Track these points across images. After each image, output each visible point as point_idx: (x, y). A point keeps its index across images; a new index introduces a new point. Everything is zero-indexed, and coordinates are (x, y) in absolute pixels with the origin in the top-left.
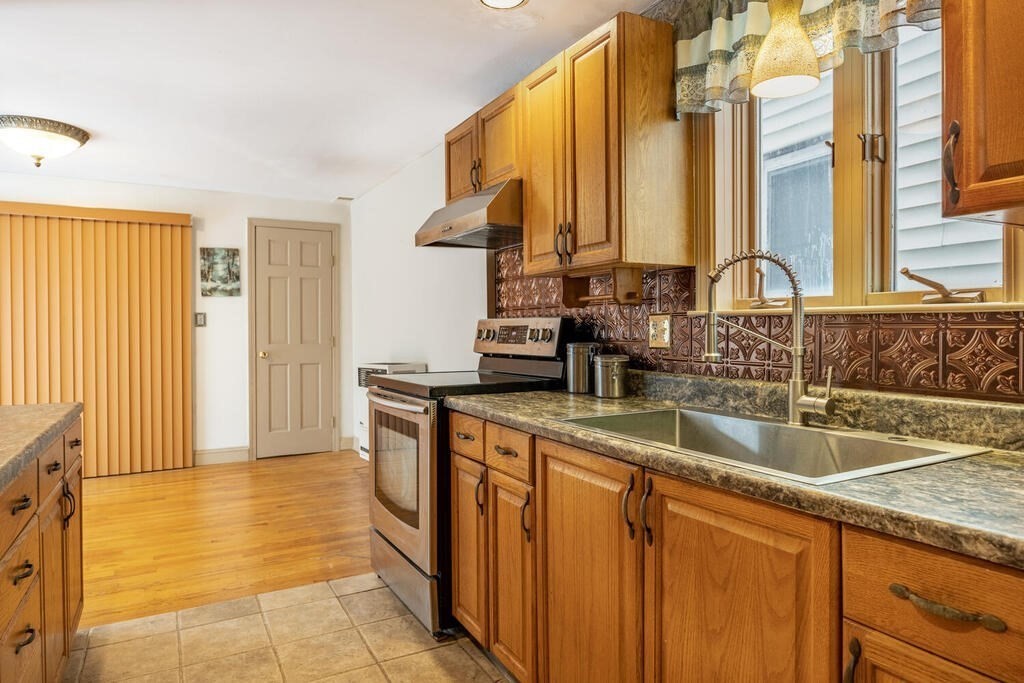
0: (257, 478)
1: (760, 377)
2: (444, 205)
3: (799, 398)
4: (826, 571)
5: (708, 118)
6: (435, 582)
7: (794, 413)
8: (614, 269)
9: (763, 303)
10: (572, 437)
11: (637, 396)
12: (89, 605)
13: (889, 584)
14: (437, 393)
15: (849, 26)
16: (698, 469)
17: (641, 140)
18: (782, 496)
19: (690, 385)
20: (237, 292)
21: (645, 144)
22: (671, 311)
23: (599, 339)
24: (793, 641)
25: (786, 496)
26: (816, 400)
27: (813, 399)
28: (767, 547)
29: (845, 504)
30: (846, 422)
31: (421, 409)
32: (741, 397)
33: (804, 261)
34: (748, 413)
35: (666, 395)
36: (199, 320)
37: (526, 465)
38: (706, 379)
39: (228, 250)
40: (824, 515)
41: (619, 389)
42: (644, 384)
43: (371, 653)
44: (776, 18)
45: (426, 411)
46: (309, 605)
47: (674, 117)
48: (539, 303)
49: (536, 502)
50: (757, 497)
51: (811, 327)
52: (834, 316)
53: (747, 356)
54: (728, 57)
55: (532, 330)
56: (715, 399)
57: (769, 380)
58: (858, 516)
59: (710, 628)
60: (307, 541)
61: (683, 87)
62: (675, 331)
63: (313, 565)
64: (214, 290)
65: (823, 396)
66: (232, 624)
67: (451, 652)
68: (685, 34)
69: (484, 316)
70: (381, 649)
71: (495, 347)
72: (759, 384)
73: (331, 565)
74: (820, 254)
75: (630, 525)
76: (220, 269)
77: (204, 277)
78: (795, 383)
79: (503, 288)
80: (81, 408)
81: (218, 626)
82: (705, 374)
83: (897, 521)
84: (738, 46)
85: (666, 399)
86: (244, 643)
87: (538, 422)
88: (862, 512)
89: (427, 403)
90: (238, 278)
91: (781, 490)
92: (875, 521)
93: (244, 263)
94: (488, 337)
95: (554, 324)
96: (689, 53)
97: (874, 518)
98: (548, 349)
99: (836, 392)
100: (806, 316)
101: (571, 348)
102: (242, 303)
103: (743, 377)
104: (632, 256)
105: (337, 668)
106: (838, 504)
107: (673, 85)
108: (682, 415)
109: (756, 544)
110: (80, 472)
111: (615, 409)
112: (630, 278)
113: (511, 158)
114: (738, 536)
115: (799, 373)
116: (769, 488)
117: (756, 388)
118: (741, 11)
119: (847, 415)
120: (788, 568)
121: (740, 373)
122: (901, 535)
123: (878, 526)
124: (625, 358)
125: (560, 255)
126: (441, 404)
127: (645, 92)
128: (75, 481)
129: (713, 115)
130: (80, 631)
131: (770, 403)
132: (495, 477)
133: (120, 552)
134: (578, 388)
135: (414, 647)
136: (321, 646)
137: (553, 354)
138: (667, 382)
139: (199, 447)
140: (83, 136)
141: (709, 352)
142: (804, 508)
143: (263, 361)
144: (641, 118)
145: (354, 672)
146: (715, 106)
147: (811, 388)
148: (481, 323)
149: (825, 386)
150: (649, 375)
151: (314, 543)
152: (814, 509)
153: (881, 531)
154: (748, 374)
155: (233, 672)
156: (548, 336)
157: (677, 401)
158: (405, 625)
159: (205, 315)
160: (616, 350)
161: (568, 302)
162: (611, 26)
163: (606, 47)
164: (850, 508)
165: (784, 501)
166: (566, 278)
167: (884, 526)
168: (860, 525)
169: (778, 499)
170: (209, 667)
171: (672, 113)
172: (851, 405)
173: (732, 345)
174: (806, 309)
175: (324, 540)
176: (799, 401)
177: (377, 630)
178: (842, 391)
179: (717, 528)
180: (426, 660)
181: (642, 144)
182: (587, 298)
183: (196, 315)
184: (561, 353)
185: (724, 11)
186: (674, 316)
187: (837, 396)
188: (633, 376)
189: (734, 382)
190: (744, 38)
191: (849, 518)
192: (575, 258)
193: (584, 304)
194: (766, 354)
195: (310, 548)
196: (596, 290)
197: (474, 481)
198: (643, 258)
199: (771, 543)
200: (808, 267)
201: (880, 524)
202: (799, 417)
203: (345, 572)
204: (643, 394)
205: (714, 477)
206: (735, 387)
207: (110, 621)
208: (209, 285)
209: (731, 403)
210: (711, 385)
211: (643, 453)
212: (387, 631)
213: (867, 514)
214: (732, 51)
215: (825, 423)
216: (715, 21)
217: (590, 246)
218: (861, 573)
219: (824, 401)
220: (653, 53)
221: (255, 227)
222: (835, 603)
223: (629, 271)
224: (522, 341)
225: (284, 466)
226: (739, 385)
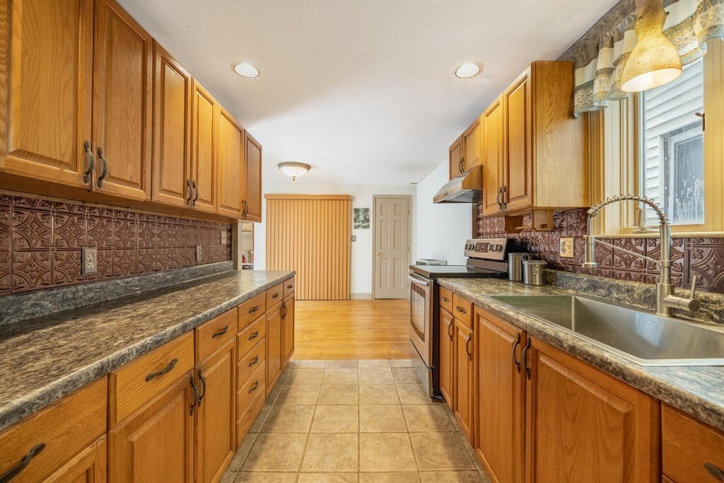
0: (374, 307)
1: (636, 280)
2: (448, 181)
3: (666, 296)
4: (648, 432)
5: (600, 112)
6: (431, 371)
7: (661, 307)
8: (533, 211)
9: (643, 230)
10: (489, 306)
11: (551, 285)
12: (296, 351)
13: (705, 462)
14: (434, 276)
15: (709, 24)
16: (556, 338)
17: (547, 134)
18: (611, 368)
19: (586, 281)
20: (367, 227)
21: (551, 136)
22: (574, 235)
23: (530, 251)
24: (622, 476)
25: (614, 369)
26: (683, 299)
27: (678, 298)
28: (603, 402)
29: (662, 386)
30: (712, 318)
31: (426, 283)
32: (622, 292)
33: (681, 201)
34: (627, 303)
35: (570, 286)
36: (353, 239)
37: (469, 318)
38: (596, 278)
39: (364, 209)
40: (644, 390)
41: (540, 280)
42: (556, 279)
43: (399, 399)
44: (640, 36)
45: (428, 285)
46: (378, 369)
47: (574, 117)
48: (498, 231)
49: (475, 339)
50: (593, 365)
51: (681, 246)
52: (702, 239)
53: (628, 265)
54: (610, 71)
55: (491, 246)
56: (603, 292)
57: (645, 282)
58: (673, 398)
59: (564, 445)
60: (385, 339)
61: (579, 97)
62: (577, 247)
63: (385, 351)
64: (359, 226)
65: (688, 297)
66: (346, 370)
67: (437, 408)
68: (581, 65)
69: (471, 238)
70: (404, 398)
71: (474, 254)
72: (636, 284)
73: (393, 352)
74: (694, 194)
75: (518, 364)
76: (361, 218)
77: (355, 221)
78: (662, 286)
79: (481, 223)
80: (294, 273)
81: (340, 370)
82: (597, 275)
83: (709, 412)
84: (616, 64)
85: (569, 289)
86: (348, 380)
87: (476, 296)
88: (677, 396)
89: (429, 281)
90: (368, 221)
91: (610, 364)
92: (688, 407)
93: (371, 214)
94: (470, 249)
95: (502, 242)
96: (582, 76)
97: (688, 403)
98: (500, 256)
99: (702, 295)
100: (674, 239)
101: (511, 256)
102: (369, 232)
103: (625, 279)
104: (540, 202)
105: (382, 402)
106: (655, 384)
107: (572, 97)
108: (576, 300)
109: (595, 398)
110: (294, 298)
111: (537, 292)
112: (544, 215)
113: (478, 155)
114: (583, 388)
115: (666, 278)
116: (602, 360)
117: (633, 287)
118: (620, 39)
119: (713, 313)
120: (618, 422)
121: (623, 276)
122: (714, 425)
123: (690, 411)
124: (544, 263)
125: (500, 204)
126: (435, 282)
127: (551, 105)
128: (291, 301)
129: (603, 111)
130: (291, 360)
131: (645, 298)
132: (458, 323)
133: (314, 331)
134: (515, 277)
135: (420, 401)
136: (378, 390)
137: (502, 259)
138: (571, 278)
139: (352, 292)
140: (308, 167)
141: (587, 261)
142: (627, 381)
143: (378, 256)
144: (547, 122)
145: (389, 406)
146: (602, 104)
147: (677, 290)
148: (468, 241)
149: (690, 289)
150: (559, 273)
151: (387, 341)
152: (635, 383)
153: (694, 416)
154: (628, 277)
155: (340, 392)
156: (499, 248)
157: (577, 290)
158: (419, 388)
159: (355, 237)
160: (539, 258)
161: (508, 230)
162: (528, 71)
163: (525, 84)
164: (665, 390)
165: (612, 372)
166: (507, 218)
167: (697, 413)
168: (675, 406)
169: (608, 369)
170: (332, 388)
171: (571, 115)
172: (717, 305)
173: (616, 257)
174: (672, 233)
175: (393, 340)
176: (665, 299)
177: (404, 388)
178: (708, 294)
179: (569, 379)
180: (424, 409)
181: (548, 137)
182: (522, 228)
183: (352, 237)
184: (506, 259)
185: (608, 43)
186: (576, 238)
187: (704, 298)
188: (549, 273)
189: (617, 281)
190: (621, 56)
191: (665, 398)
192: (508, 205)
193: (519, 231)
194: (643, 264)
195: (386, 342)
196: (527, 223)
197: (449, 323)
198: (549, 204)
199: (605, 399)
200: (684, 204)
201: (694, 410)
202: (665, 310)
203: (398, 356)
204: (555, 285)
205: (565, 345)
206: (618, 285)
207: (303, 359)
208: (357, 224)
209: (615, 295)
210: (601, 282)
211: (525, 322)
212: (409, 389)
213: (681, 398)
214: (613, 67)
215: (693, 316)
216: (600, 51)
217: (516, 198)
218: (678, 445)
219: (688, 301)
220: (557, 81)
221: (375, 199)
222: (655, 460)
223: (544, 212)
224: (486, 251)
225: (385, 303)
226: (621, 284)
